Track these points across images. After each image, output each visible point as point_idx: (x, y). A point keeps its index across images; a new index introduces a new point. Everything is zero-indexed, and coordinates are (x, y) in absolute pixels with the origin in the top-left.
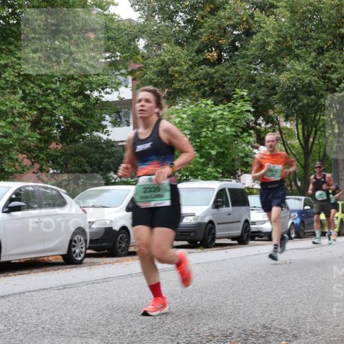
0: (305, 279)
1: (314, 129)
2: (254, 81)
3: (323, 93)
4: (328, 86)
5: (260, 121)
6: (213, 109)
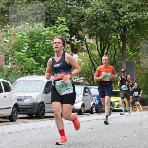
1: (107, 44)
2: (69, 12)
3: (113, 21)
4: (116, 17)
5: (73, 38)
6: (44, 29)
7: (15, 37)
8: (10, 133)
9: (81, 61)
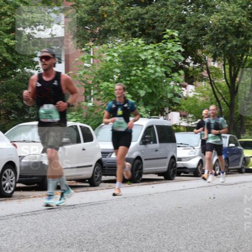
0: (228, 213)
1: (241, 69)
2: (184, 21)
5: (188, 61)
6: (144, 48)
7: (101, 60)
8: (90, 204)
9: (199, 95)
